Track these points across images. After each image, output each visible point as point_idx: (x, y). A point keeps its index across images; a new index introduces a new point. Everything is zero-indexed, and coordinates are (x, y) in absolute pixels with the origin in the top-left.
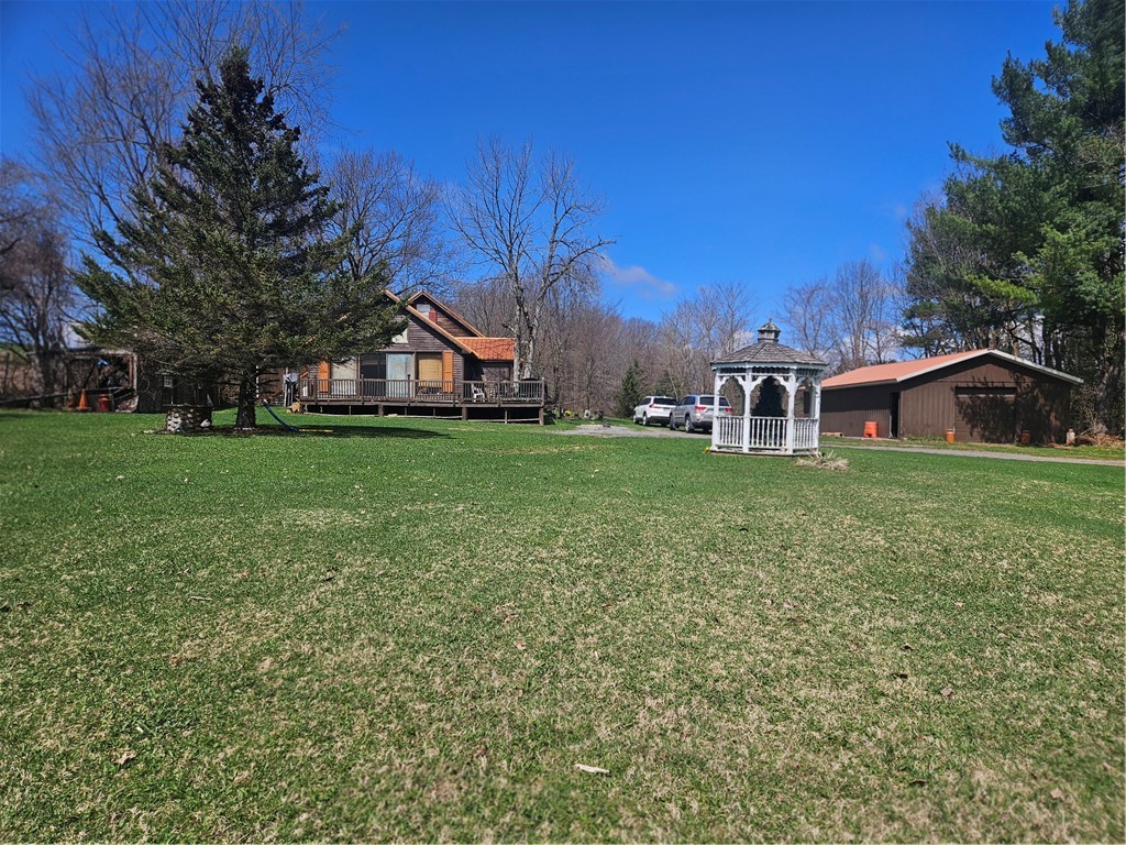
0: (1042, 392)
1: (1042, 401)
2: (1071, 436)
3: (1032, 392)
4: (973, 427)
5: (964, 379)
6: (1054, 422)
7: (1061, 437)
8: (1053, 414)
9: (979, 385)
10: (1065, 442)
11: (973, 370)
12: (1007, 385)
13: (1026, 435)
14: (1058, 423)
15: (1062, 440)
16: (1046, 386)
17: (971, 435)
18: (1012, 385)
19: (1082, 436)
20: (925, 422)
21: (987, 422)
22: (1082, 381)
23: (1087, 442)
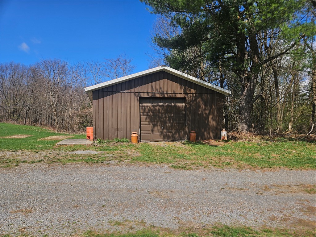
0: (203, 100)
1: (203, 106)
2: (224, 133)
3: (195, 100)
4: (154, 126)
5: (146, 90)
6: (212, 123)
7: (217, 134)
8: (211, 117)
9: (158, 96)
10: (220, 138)
11: (153, 84)
12: (178, 96)
13: (193, 135)
14: (214, 123)
15: (218, 137)
16: (206, 96)
17: (152, 131)
18: (182, 96)
19: (232, 133)
20: (115, 127)
21: (164, 123)
22: (230, 93)
23: (234, 138)
